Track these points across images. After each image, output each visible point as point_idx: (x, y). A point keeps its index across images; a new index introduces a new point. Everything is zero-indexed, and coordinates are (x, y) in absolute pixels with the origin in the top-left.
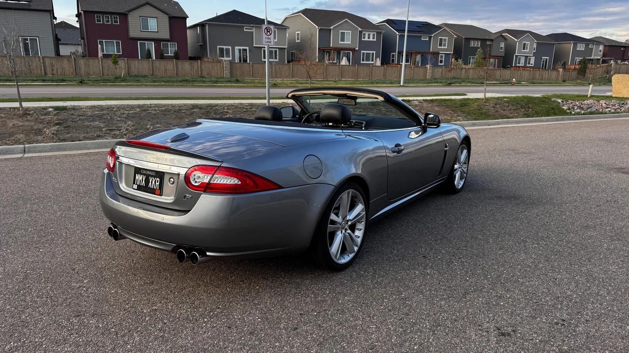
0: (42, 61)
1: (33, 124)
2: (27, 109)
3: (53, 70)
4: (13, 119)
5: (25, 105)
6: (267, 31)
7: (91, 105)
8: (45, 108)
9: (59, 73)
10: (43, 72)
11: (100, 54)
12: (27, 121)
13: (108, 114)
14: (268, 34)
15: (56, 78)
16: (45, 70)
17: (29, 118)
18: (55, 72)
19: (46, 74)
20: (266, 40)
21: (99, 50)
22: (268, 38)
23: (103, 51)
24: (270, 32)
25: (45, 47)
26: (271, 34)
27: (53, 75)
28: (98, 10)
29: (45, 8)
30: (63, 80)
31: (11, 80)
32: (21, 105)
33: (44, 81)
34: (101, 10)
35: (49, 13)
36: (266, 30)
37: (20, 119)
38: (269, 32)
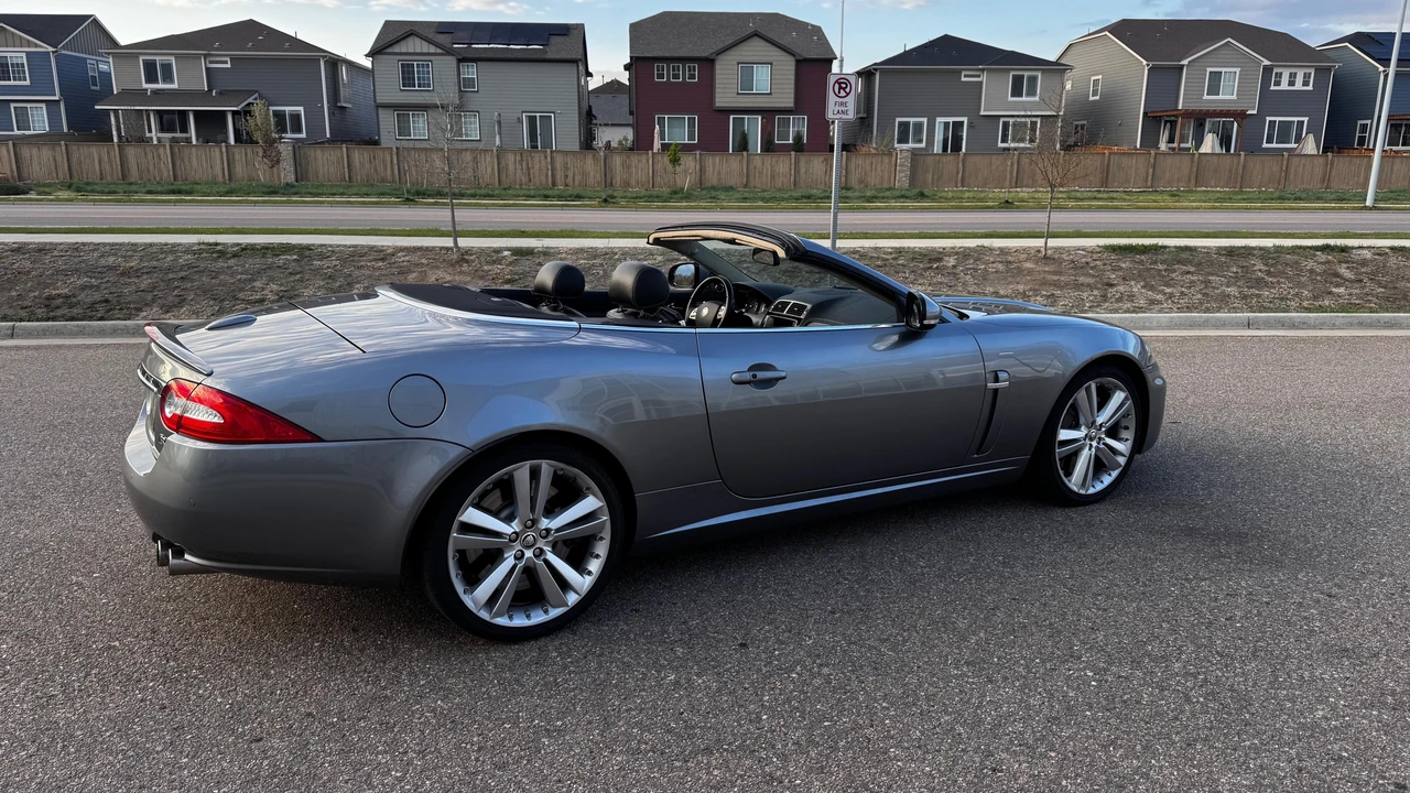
0: (549, 159)
1: (469, 279)
2: (468, 251)
3: (567, 176)
4: (438, 268)
5: (463, 242)
6: (840, 88)
7: (577, 246)
8: (498, 251)
9: (577, 183)
10: (550, 179)
11: (657, 145)
12: (461, 273)
13: (601, 265)
14: (843, 93)
15: (570, 191)
16: (553, 175)
17: (465, 267)
18: (570, 180)
19: (554, 184)
20: (837, 108)
21: (656, 135)
22: (842, 104)
23: (662, 138)
24: (848, 90)
25: (566, 132)
26: (848, 94)
27: (567, 185)
28: (661, 54)
29: (569, 57)
30: (579, 197)
31: (493, 196)
32: (456, 242)
33: (546, 197)
34: (667, 55)
35: (575, 65)
36: (837, 86)
37: (450, 270)
38: (844, 89)
